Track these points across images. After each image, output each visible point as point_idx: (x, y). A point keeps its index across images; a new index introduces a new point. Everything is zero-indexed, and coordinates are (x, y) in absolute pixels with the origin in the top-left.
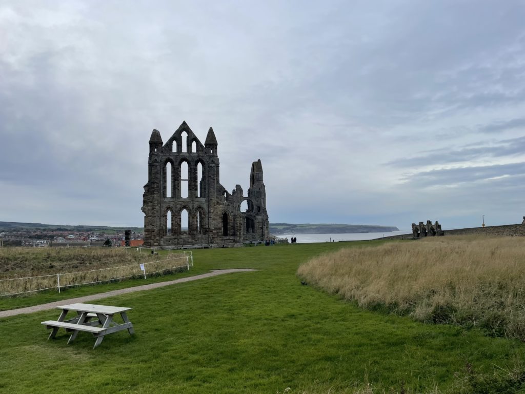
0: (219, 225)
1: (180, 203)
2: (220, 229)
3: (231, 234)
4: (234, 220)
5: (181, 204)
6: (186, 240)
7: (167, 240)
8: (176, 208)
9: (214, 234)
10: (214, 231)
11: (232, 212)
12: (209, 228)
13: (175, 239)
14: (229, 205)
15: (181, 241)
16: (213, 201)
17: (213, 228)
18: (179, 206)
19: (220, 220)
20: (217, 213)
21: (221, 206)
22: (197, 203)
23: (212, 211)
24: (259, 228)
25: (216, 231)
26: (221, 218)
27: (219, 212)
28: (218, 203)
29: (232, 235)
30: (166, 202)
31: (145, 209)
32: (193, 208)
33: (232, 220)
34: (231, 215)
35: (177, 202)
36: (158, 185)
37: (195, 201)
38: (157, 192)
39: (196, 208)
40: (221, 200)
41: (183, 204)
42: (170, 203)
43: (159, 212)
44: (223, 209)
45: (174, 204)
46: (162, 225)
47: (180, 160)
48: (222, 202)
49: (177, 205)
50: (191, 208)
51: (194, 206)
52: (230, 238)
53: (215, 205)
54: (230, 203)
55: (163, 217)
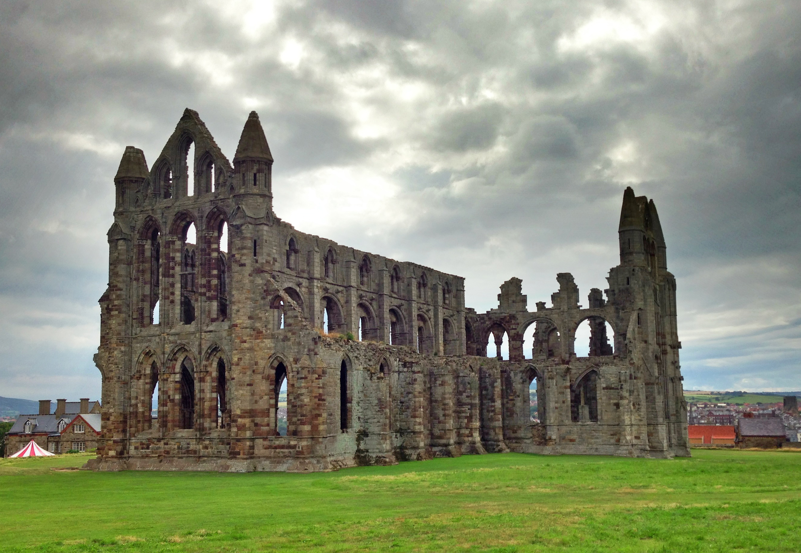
1: (171, 338)
2: (264, 413)
3: (292, 428)
5: (174, 342)
6: (184, 444)
7: (142, 444)
8: (164, 353)
9: (242, 428)
12: (231, 412)
13: (159, 440)
14: (286, 338)
15: (173, 445)
16: (239, 330)
17: (238, 412)
18: (168, 348)
19: (265, 387)
20: (256, 364)
21: (267, 341)
22: (209, 336)
23: (235, 359)
24: (609, 404)
25: (246, 421)
26: (268, 378)
27: (262, 363)
28: (258, 334)
30: (143, 339)
31: (101, 358)
32: (200, 353)
33: (296, 385)
34: (292, 368)
35: (165, 338)
36: (119, 292)
37: (205, 332)
38: (117, 312)
39: (207, 352)
40: (266, 326)
41: (179, 342)
42: (150, 341)
43: (120, 366)
44: (272, 352)
45: (158, 343)
46: (133, 402)
47: (174, 217)
48: (268, 331)
49: (166, 345)
50: (197, 353)
51: (203, 347)
52: (289, 443)
53: (245, 342)
54: (290, 334)
55: (139, 378)
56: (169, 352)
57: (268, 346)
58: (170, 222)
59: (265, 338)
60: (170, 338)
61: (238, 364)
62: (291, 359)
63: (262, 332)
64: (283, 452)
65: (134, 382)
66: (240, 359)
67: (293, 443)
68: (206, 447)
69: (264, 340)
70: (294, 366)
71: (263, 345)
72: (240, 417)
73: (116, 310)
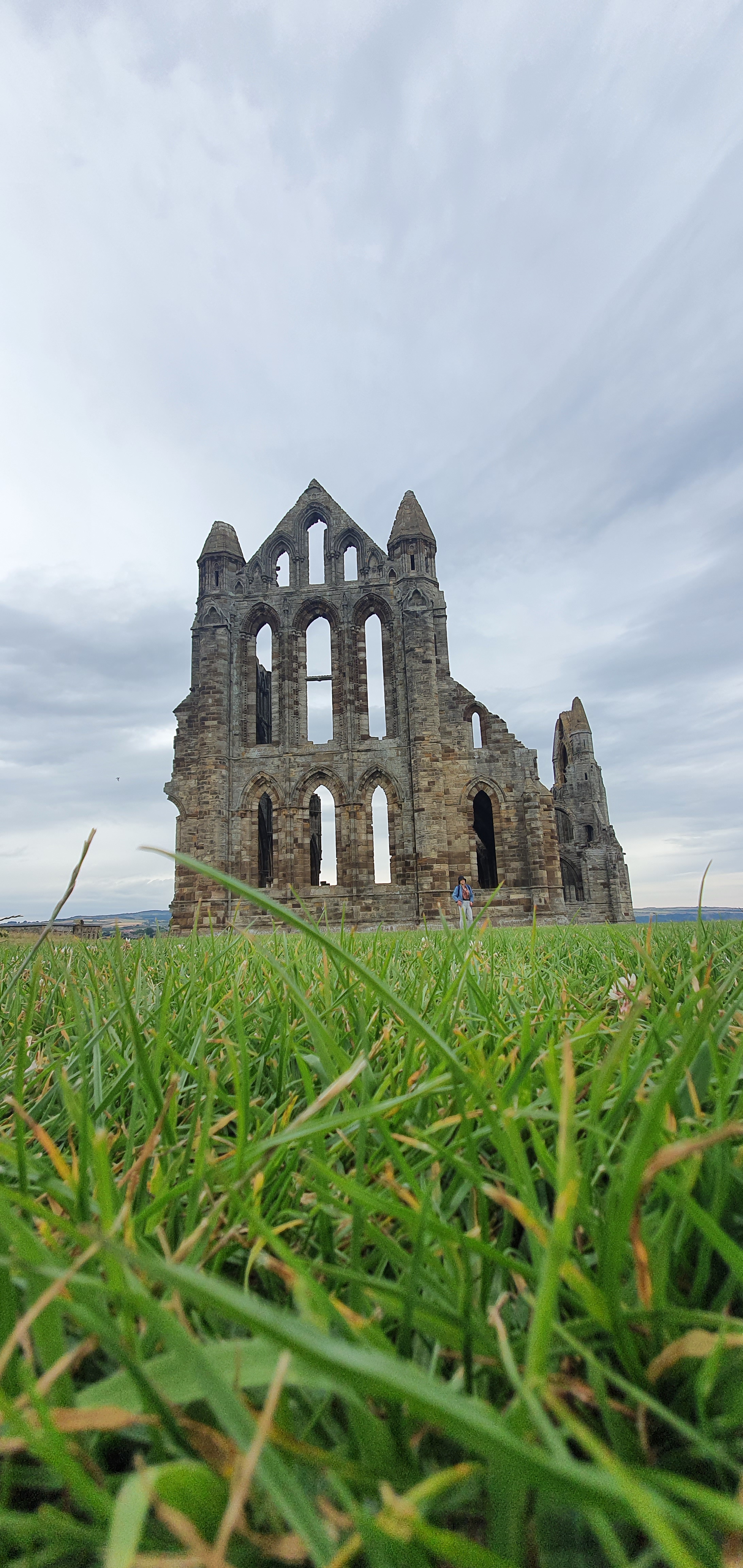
0: (457, 842)
1: (299, 760)
2: (464, 858)
3: (511, 876)
4: (522, 820)
5: (306, 766)
6: (327, 904)
7: (253, 907)
8: (289, 780)
9: (438, 877)
10: (436, 867)
11: (510, 788)
12: (418, 856)
14: (492, 759)
15: (308, 908)
16: (427, 746)
17: (434, 855)
18: (296, 774)
19: (462, 823)
20: (446, 792)
21: (463, 763)
22: (363, 757)
23: (424, 783)
25: (445, 867)
26: (464, 811)
27: (456, 791)
28: (448, 752)
29: (516, 884)
30: (252, 762)
31: (178, 789)
32: (351, 778)
33: (514, 819)
34: (505, 797)
35: (290, 759)
36: (218, 696)
37: (358, 751)
38: (215, 723)
39: (362, 778)
40: (459, 743)
41: (313, 765)
42: (264, 764)
43: (221, 797)
44: (472, 776)
45: (278, 766)
46: (236, 848)
47: (300, 606)
48: (464, 750)
49: (292, 770)
50: (345, 779)
51: (355, 770)
52: (509, 897)
53: (437, 760)
54: (499, 752)
55: (243, 816)
56: (297, 778)
57: (465, 768)
58: (294, 612)
59: (459, 759)
60: (297, 760)
61: (428, 790)
62: (503, 786)
63: (453, 751)
64: (499, 911)
65: (237, 820)
66: (432, 783)
67: (513, 897)
68: (368, 908)
69: (457, 761)
70: (508, 794)
71: (457, 767)
72: (437, 862)
73: (214, 719)
